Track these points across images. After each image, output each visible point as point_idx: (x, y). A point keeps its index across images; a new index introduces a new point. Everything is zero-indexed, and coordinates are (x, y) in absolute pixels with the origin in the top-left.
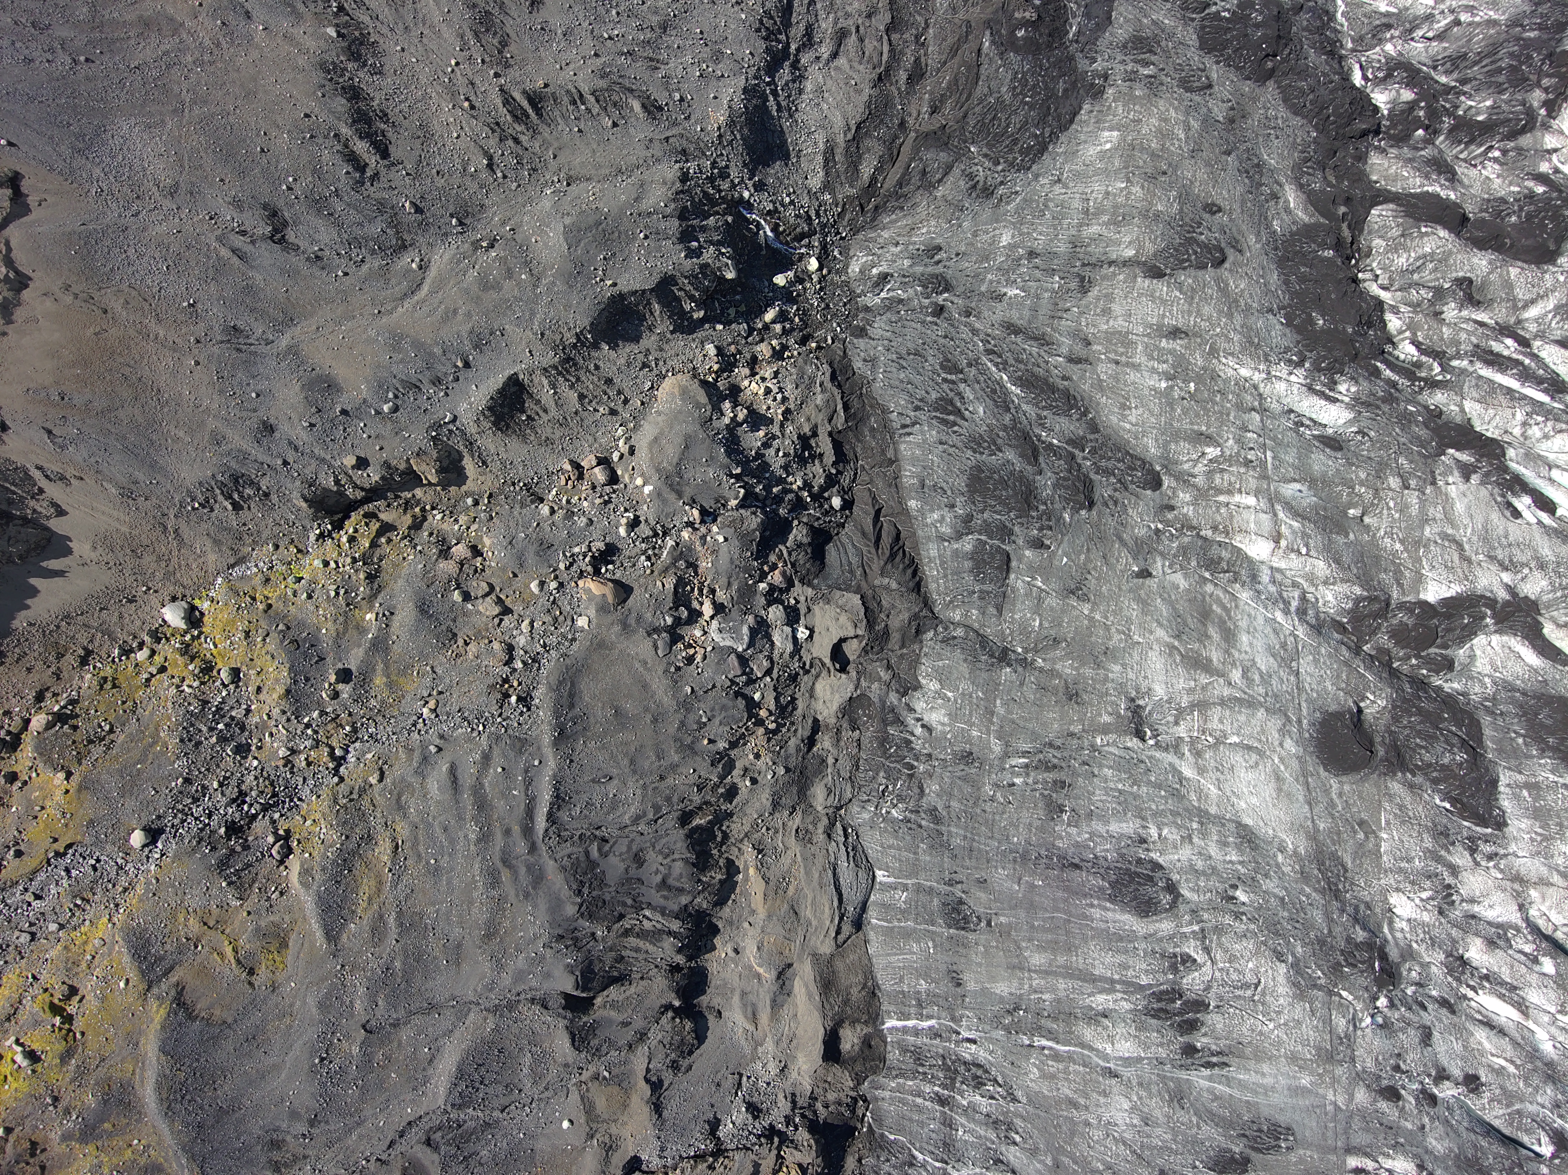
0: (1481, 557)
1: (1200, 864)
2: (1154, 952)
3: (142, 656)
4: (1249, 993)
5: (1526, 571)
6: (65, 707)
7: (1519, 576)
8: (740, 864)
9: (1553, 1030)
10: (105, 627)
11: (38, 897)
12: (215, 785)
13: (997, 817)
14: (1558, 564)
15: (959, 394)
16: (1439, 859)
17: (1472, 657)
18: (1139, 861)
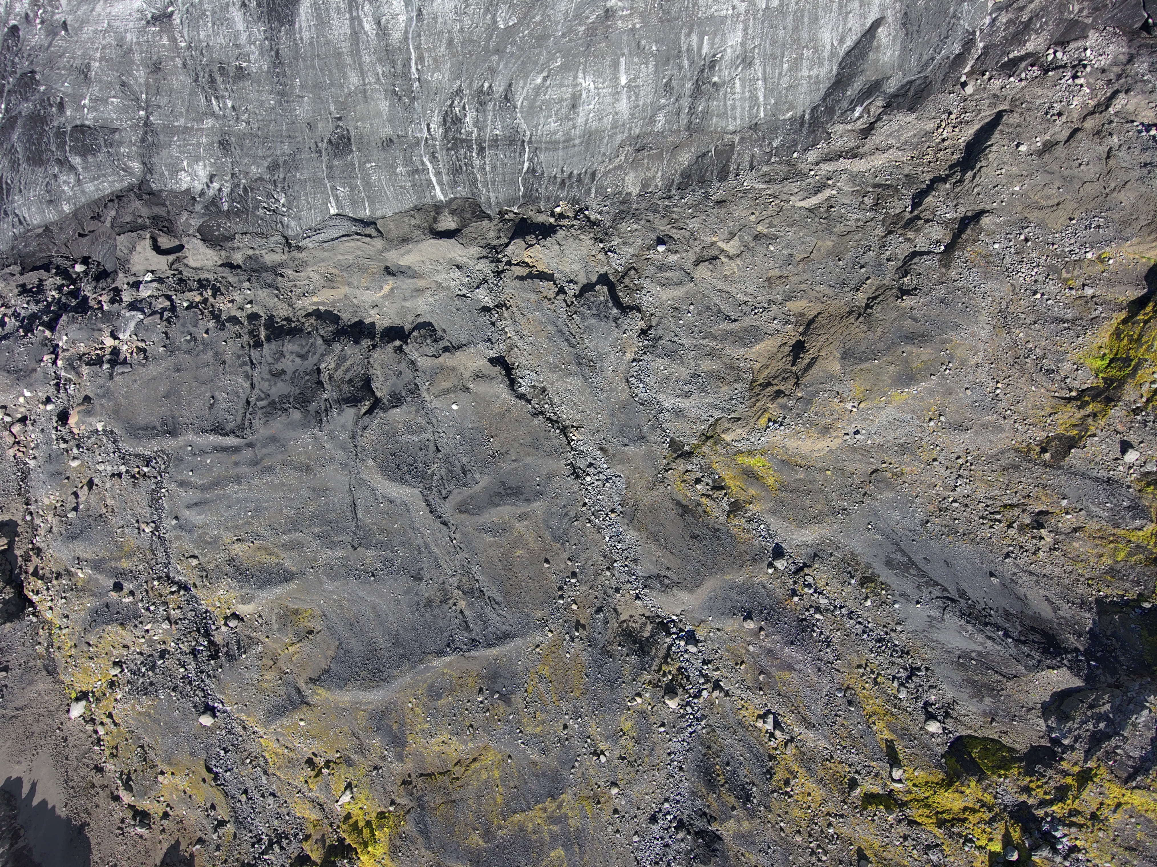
3: (101, 731)
6: (122, 780)
8: (311, 309)
10: (79, 757)
11: (245, 792)
12: (182, 670)
13: (260, 118)
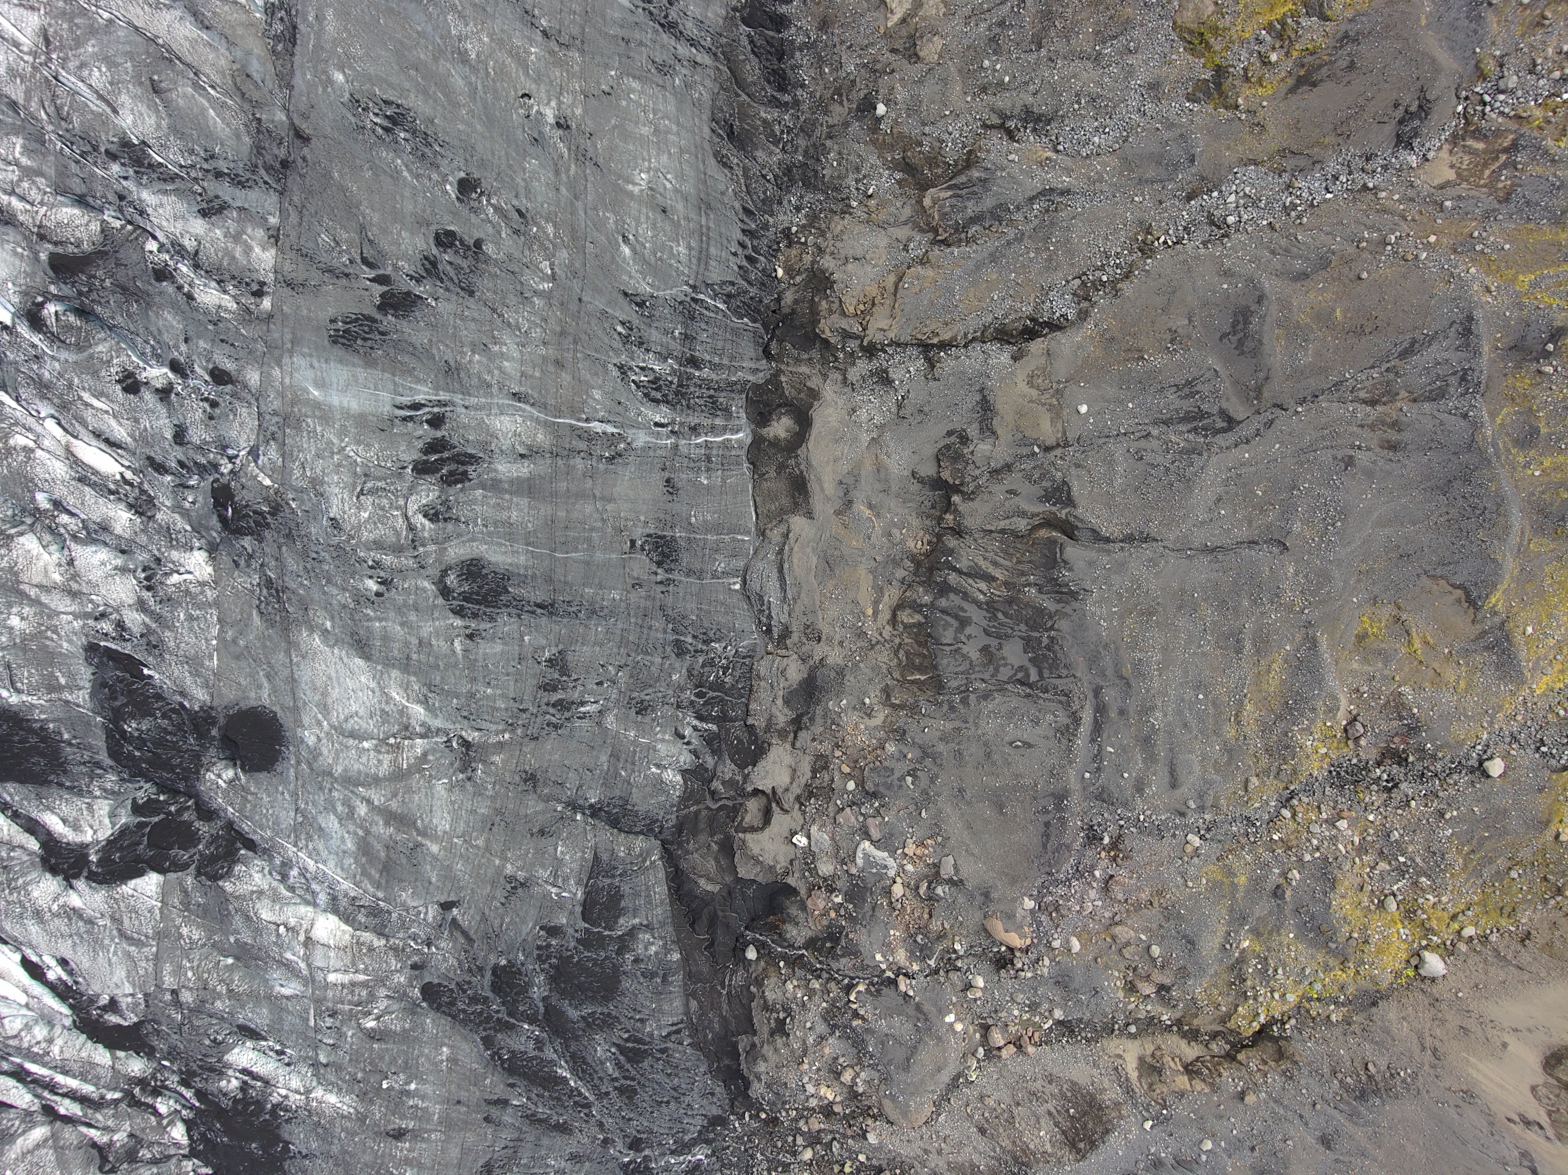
0: (101, 922)
1: (413, 617)
2: (466, 523)
3: (1470, 931)
4: (369, 485)
5: (55, 907)
7: (61, 901)
9: (39, 429)
12: (1413, 803)
13: (616, 650)
14: (21, 916)
15: (619, 1065)
16: (158, 618)
17: (112, 815)
18: (475, 616)
